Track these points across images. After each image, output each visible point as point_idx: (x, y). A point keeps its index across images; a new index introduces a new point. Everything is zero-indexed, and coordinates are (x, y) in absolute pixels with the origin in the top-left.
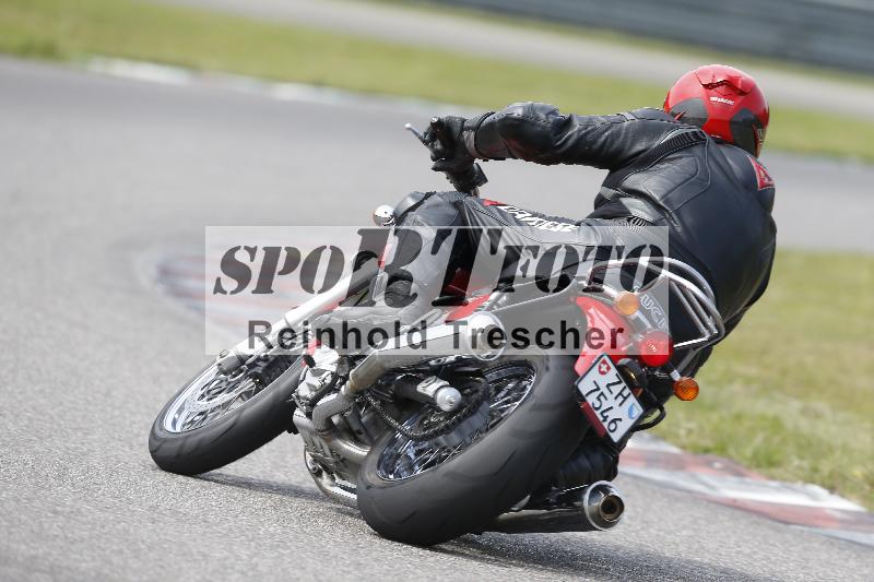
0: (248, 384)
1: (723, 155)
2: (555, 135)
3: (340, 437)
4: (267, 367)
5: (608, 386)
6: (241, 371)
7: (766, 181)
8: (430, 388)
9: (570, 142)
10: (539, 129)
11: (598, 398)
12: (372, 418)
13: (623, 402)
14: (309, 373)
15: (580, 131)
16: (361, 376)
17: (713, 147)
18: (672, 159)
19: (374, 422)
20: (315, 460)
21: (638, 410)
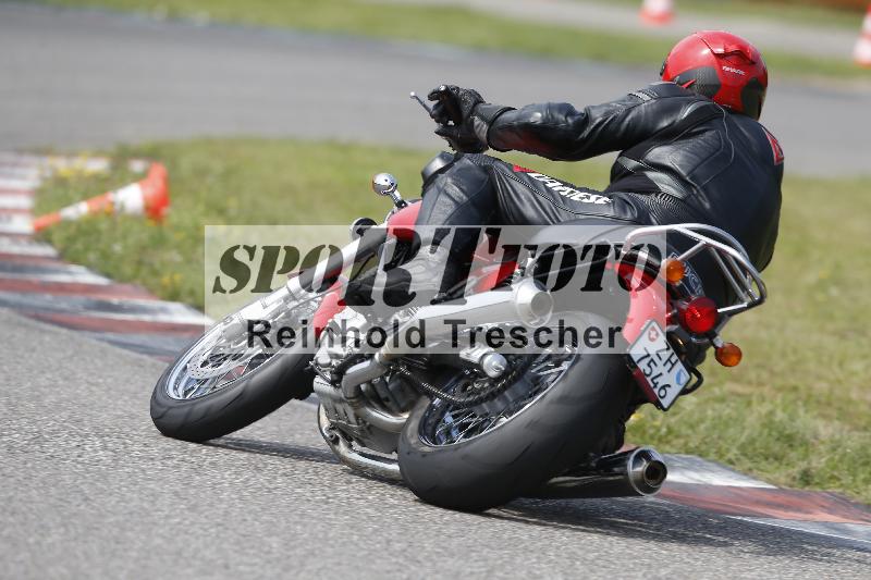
3: (368, 404)
5: (657, 353)
8: (474, 353)
11: (649, 365)
12: (401, 385)
13: (671, 368)
18: (696, 134)
19: (401, 389)
20: (333, 427)
21: (685, 376)
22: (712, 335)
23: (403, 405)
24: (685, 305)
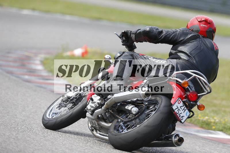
0: (71, 105)
1: (205, 41)
2: (158, 35)
3: (101, 121)
4: (76, 100)
5: (180, 107)
6: (68, 101)
7: (217, 48)
8: (129, 107)
9: (163, 37)
10: (154, 34)
11: (178, 110)
12: (110, 115)
13: (184, 111)
14: (90, 102)
15: (165, 34)
16: (108, 104)
17: (202, 39)
18: (191, 42)
19: (110, 116)
20: (92, 127)
21: (188, 114)
22: (196, 102)
23: (111, 121)
24: (188, 93)
